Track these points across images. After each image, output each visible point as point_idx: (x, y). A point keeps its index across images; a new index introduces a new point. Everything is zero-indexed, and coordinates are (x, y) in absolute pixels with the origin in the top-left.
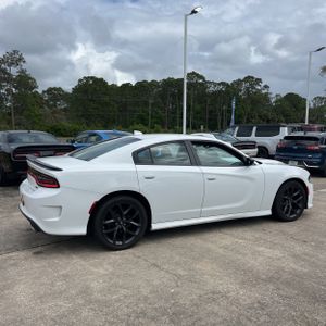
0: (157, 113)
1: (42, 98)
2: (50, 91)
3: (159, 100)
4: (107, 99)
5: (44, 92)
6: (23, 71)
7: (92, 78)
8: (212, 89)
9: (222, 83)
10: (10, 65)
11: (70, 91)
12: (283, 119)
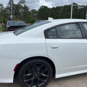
0: (62, 16)
1: (30, 13)
2: (32, 10)
3: (63, 12)
4: (48, 12)
5: (31, 11)
6: (25, 5)
7: (44, 6)
8: (79, 8)
9: (83, 6)
10: (22, 3)
11: (38, 10)
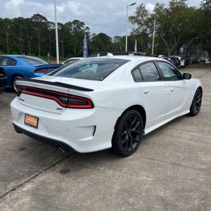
0: (13, 43)
12: (98, 50)
